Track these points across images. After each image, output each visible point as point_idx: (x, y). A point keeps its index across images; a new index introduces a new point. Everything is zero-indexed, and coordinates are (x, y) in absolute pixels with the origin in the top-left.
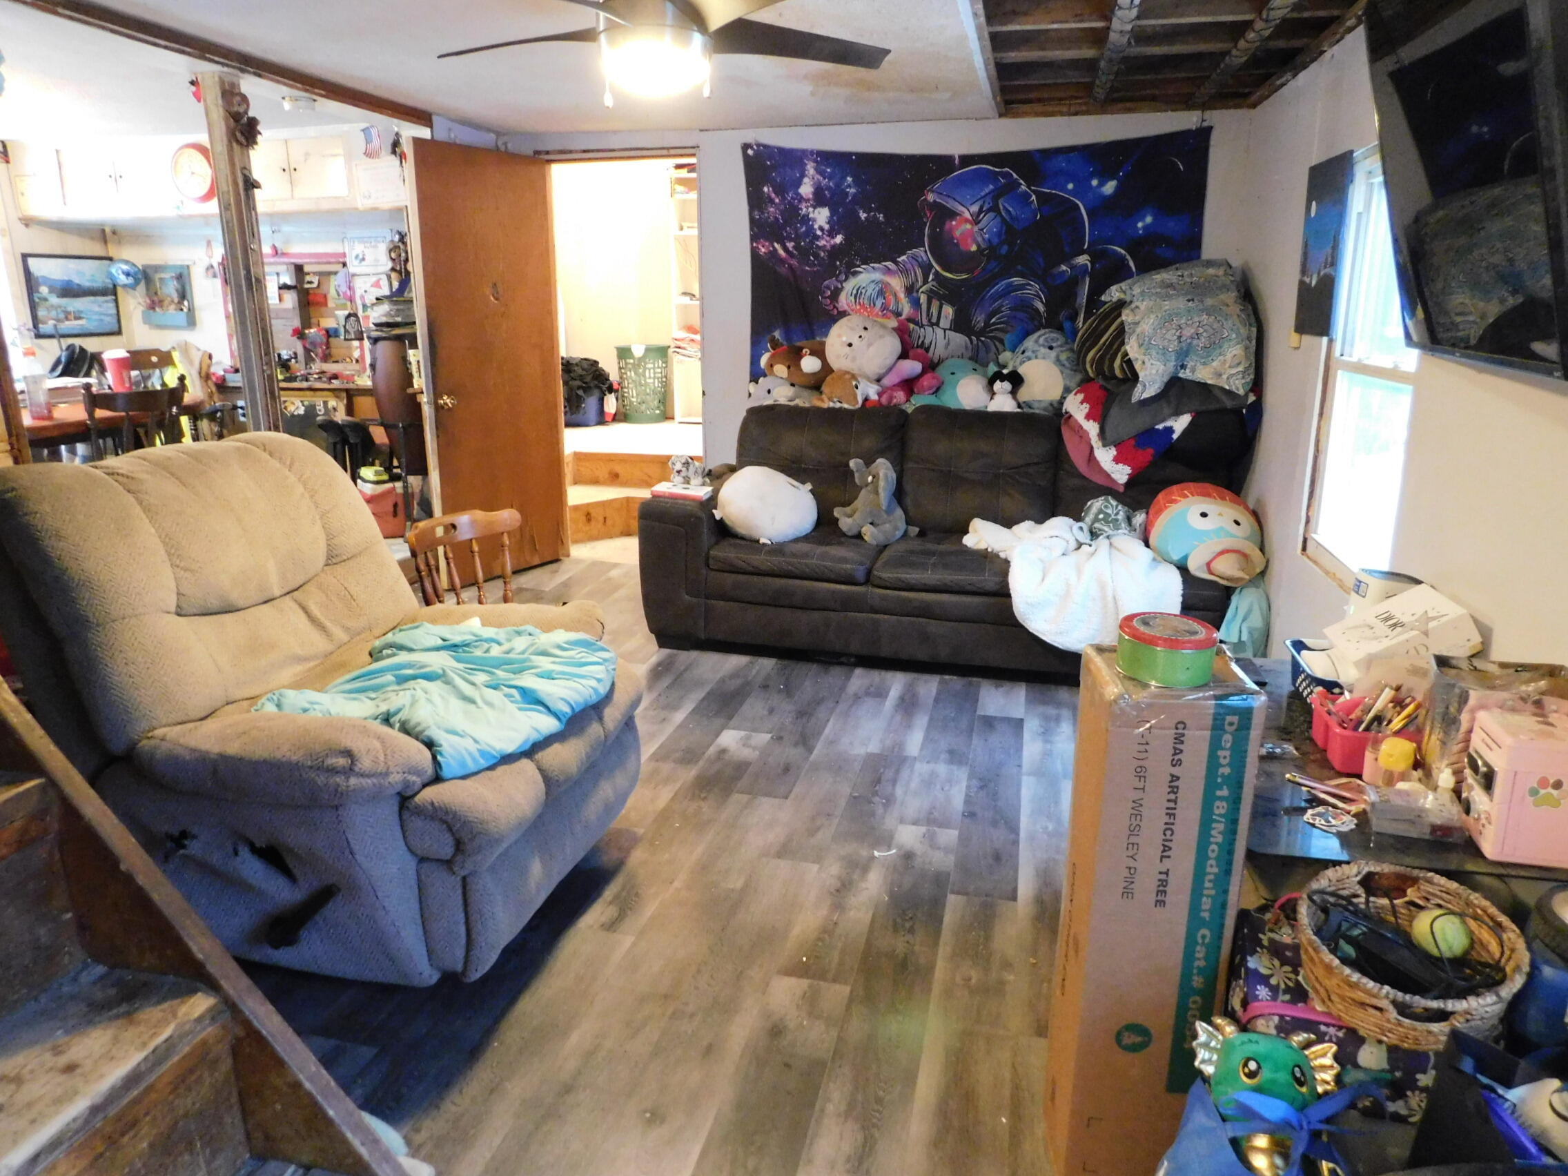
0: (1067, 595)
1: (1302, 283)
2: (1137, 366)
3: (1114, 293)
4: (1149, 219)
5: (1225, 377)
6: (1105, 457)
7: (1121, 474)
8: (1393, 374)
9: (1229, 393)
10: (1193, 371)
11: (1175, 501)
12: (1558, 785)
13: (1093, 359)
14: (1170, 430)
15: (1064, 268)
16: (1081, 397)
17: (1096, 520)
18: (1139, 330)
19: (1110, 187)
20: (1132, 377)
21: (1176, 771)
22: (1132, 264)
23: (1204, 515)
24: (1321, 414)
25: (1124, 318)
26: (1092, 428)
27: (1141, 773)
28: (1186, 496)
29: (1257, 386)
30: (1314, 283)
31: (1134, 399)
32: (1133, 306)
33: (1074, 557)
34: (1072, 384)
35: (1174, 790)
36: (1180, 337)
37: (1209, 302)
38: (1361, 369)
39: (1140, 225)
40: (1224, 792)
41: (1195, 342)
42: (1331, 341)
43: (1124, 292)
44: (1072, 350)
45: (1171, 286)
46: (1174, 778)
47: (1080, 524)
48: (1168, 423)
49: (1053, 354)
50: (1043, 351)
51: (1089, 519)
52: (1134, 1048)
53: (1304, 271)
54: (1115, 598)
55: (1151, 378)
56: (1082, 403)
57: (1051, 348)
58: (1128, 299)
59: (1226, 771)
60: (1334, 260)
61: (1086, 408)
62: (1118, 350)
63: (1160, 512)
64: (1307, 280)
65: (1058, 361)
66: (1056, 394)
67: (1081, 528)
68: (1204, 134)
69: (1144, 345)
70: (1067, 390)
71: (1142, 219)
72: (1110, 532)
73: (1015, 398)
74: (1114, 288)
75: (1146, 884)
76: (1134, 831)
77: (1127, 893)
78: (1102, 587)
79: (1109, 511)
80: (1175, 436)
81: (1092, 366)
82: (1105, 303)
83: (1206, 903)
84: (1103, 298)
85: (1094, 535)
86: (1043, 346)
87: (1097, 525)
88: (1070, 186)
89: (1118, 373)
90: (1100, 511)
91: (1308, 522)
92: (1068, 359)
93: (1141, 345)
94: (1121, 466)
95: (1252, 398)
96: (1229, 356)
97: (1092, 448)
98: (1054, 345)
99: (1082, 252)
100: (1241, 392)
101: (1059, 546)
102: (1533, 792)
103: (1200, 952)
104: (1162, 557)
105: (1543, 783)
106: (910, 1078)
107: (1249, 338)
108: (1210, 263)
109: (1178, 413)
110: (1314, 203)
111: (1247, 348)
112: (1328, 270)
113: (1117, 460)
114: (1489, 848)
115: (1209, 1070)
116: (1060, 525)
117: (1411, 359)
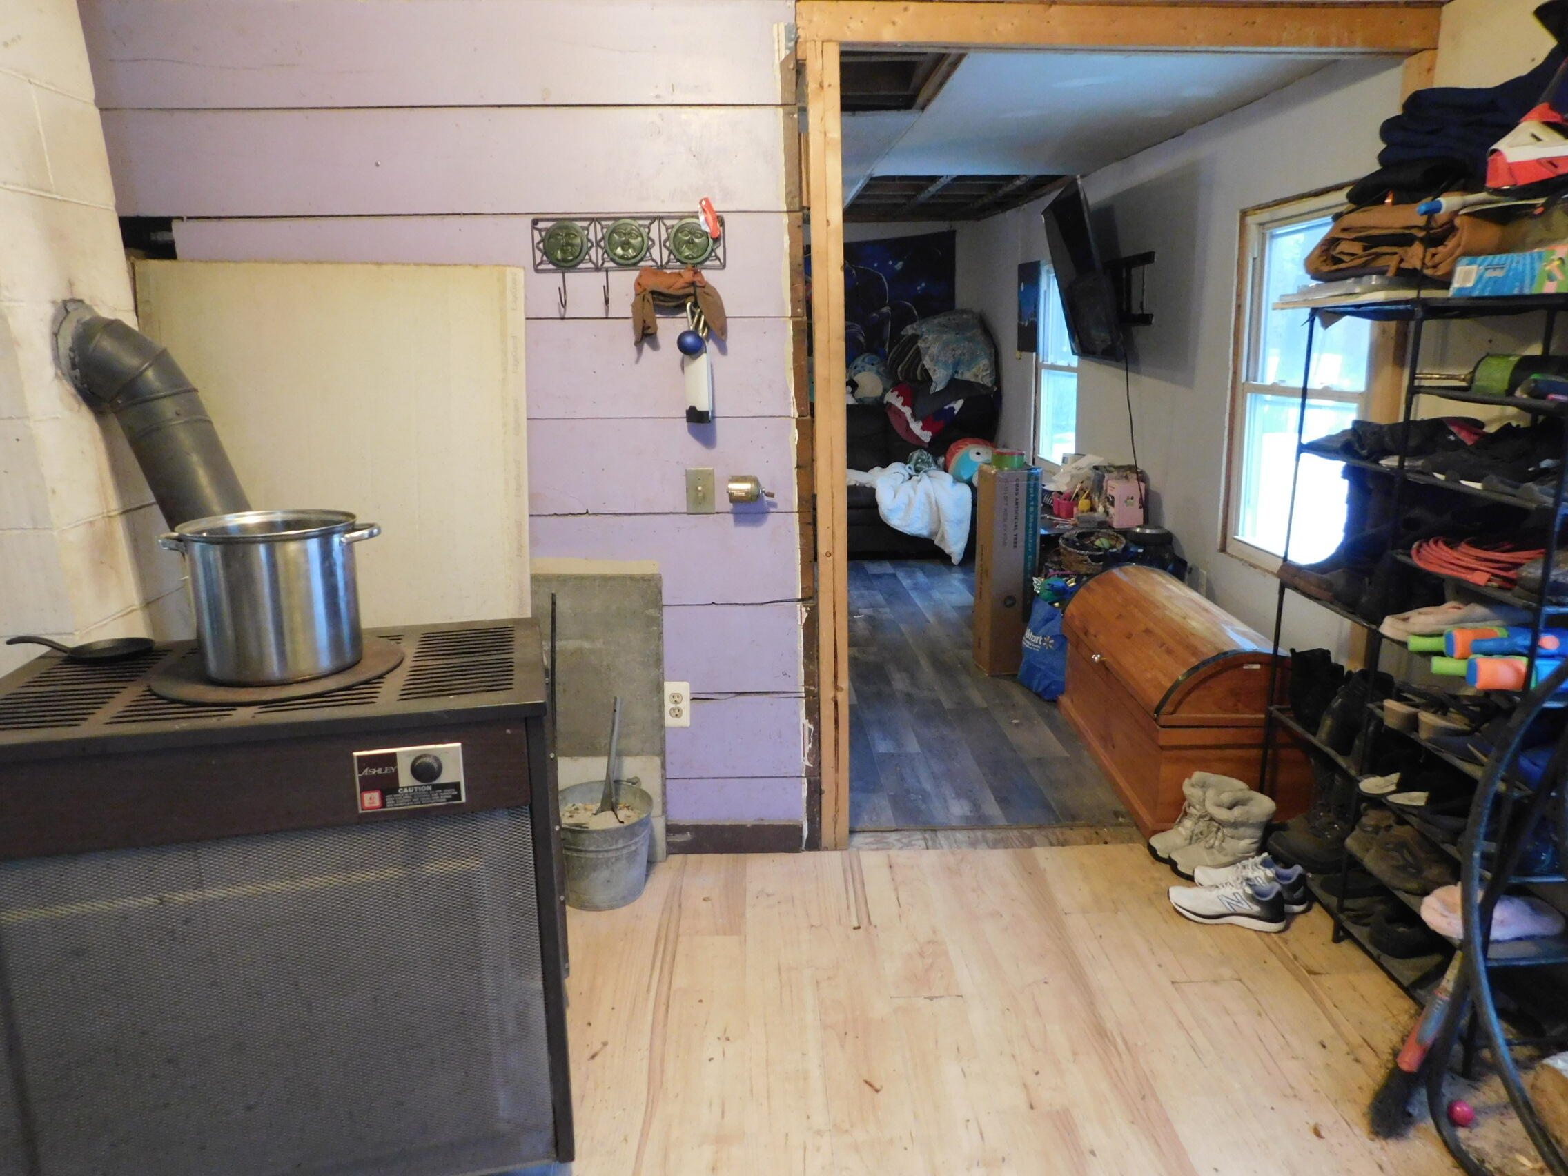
0: (909, 504)
1: (1019, 325)
2: (931, 373)
3: (909, 330)
4: (923, 285)
5: (980, 377)
6: (916, 427)
7: (926, 436)
8: (1068, 369)
9: (983, 386)
10: (962, 373)
11: (961, 448)
12: (1132, 498)
13: (902, 370)
14: (953, 409)
15: (874, 315)
16: (896, 393)
17: (917, 463)
18: (930, 352)
19: (899, 265)
20: (929, 380)
21: (1017, 497)
22: (915, 312)
23: (978, 454)
24: (1036, 392)
25: (919, 344)
26: (907, 411)
27: (1006, 498)
28: (966, 445)
29: (998, 381)
30: (1026, 324)
31: (931, 392)
32: (924, 337)
33: (909, 483)
34: (888, 387)
35: (1017, 504)
36: (954, 355)
37: (968, 334)
38: (1054, 367)
39: (918, 288)
40: (1032, 503)
41: (962, 358)
42: (1037, 355)
43: (915, 330)
44: (885, 366)
45: (944, 326)
46: (1017, 499)
47: (908, 465)
48: (951, 405)
49: (874, 368)
50: (868, 366)
51: (913, 462)
52: (1010, 606)
53: (1020, 317)
54: (936, 502)
55: (940, 378)
56: (898, 396)
57: (873, 364)
58: (919, 333)
59: (1032, 495)
60: (1035, 313)
61: (901, 399)
62: (918, 364)
63: (953, 454)
64: (1023, 323)
65: (878, 373)
66: (879, 392)
67: (910, 468)
68: (951, 234)
69: (935, 360)
70: (885, 391)
71: (920, 285)
72: (927, 469)
73: (853, 396)
74: (908, 327)
75: (1010, 539)
76: (1005, 520)
77: (1005, 544)
78: (928, 496)
79: (924, 457)
80: (956, 412)
81: (901, 374)
82: (904, 336)
83: (1030, 546)
84: (902, 333)
85: (918, 471)
86: (868, 364)
87: (918, 465)
88: (876, 265)
89: (919, 378)
90: (918, 458)
91: (1034, 449)
92: (884, 371)
93: (931, 360)
94: (926, 432)
95: (995, 389)
96: (981, 365)
97: (908, 423)
98: (875, 362)
99: (885, 305)
100: (990, 385)
101: (901, 478)
102: (1126, 502)
103: (1029, 564)
104: (957, 479)
105: (1128, 498)
106: (918, 662)
107: (990, 353)
108: (963, 312)
109: (957, 399)
110: (1022, 284)
111: (990, 360)
112: (1033, 319)
113: (923, 428)
114: (1115, 525)
115: (1038, 592)
116: (896, 467)
117: (1074, 361)
